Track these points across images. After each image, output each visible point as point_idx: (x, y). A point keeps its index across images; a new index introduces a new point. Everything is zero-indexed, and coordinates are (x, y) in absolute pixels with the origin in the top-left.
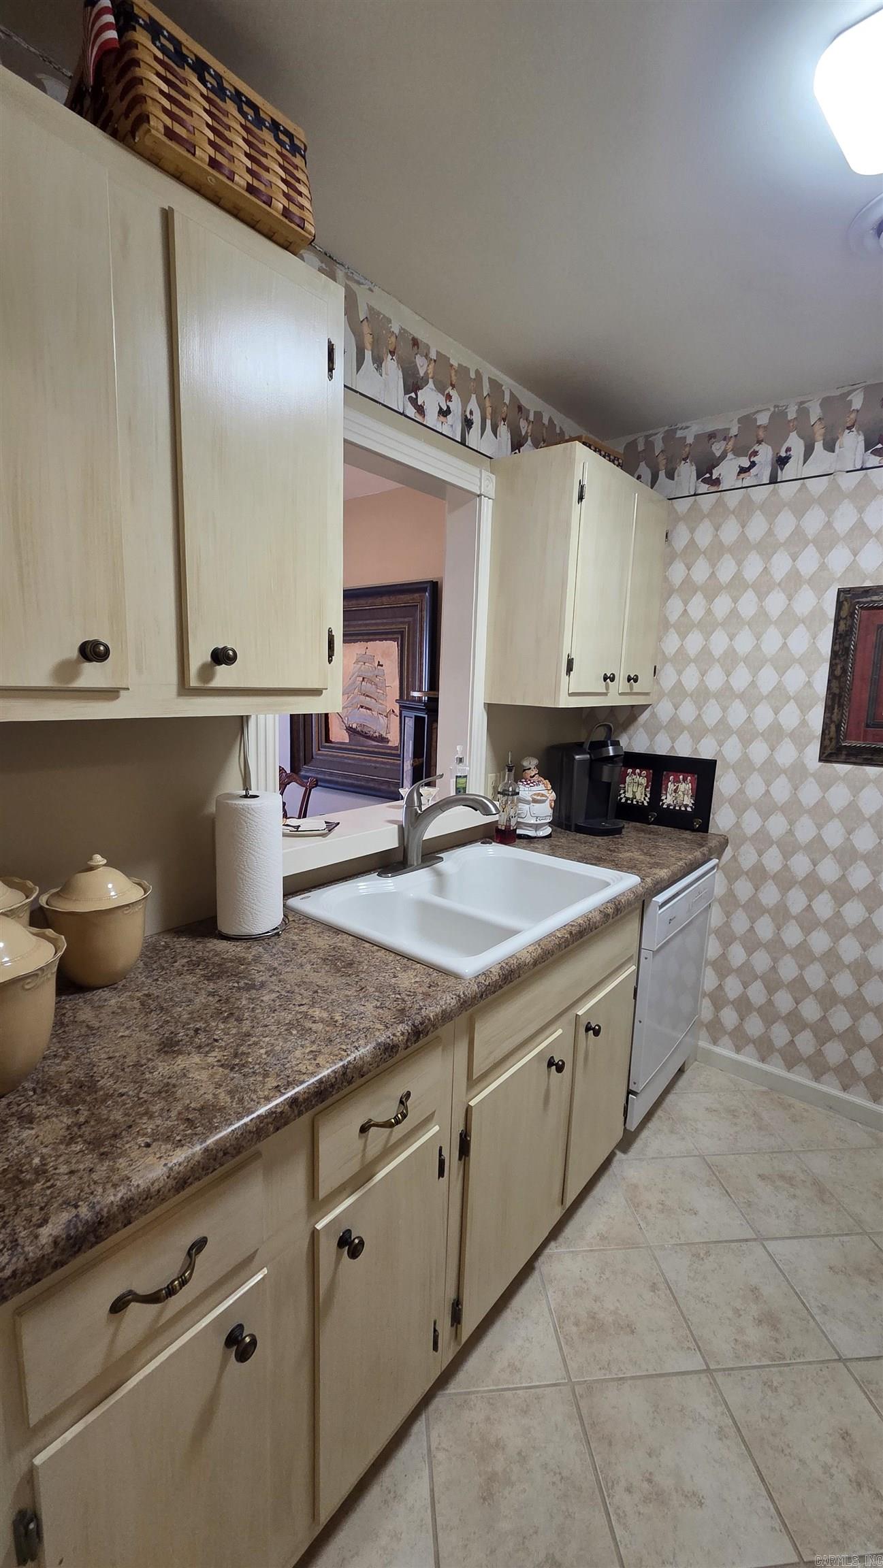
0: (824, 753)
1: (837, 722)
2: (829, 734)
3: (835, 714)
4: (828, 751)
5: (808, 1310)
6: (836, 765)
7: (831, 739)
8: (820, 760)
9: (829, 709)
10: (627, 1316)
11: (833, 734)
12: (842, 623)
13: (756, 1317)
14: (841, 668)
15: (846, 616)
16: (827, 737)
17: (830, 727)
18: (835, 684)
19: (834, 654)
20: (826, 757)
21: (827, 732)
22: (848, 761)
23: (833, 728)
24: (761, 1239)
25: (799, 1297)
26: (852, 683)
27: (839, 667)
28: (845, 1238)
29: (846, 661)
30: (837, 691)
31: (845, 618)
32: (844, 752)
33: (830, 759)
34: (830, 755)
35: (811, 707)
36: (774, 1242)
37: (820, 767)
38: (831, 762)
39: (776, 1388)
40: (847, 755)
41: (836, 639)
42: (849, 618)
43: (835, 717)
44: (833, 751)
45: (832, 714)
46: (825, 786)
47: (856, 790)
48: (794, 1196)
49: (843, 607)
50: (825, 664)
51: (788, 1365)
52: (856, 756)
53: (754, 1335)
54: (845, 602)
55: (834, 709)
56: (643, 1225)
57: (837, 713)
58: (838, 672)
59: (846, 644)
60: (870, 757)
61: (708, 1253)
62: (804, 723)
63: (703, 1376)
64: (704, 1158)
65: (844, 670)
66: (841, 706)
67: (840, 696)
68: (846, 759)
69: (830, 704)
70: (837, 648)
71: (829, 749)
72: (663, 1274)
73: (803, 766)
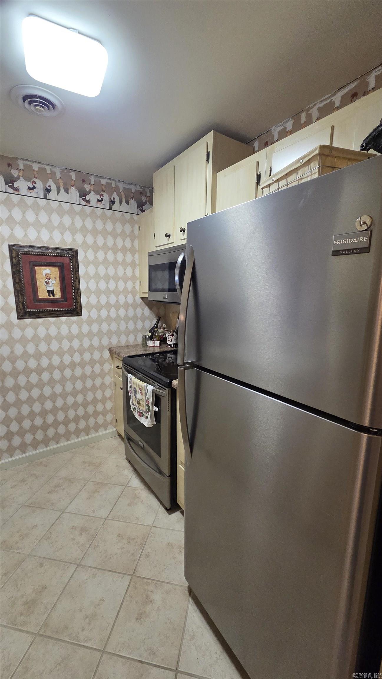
0: (19, 315)
1: (22, 301)
2: (19, 307)
3: (20, 298)
4: (21, 315)
5: (90, 516)
6: (25, 320)
7: (21, 309)
8: (18, 318)
9: (16, 296)
10: (39, 586)
11: (21, 307)
12: (14, 259)
13: (79, 534)
14: (18, 279)
15: (15, 257)
16: (19, 308)
17: (19, 304)
18: (17, 285)
19: (14, 273)
20: (20, 317)
21: (18, 306)
22: (30, 317)
23: (21, 304)
24: (63, 511)
25: (86, 515)
26: (24, 284)
27: (17, 278)
28: (85, 487)
29: (20, 275)
30: (19, 289)
31: (15, 258)
32: (28, 314)
33: (22, 318)
34: (22, 316)
35: (8, 296)
36: (68, 508)
37: (19, 321)
38: (22, 319)
39: (98, 545)
40: (29, 315)
41: (13, 266)
42: (16, 257)
43: (21, 300)
44: (23, 314)
45: (19, 298)
46: (23, 330)
47: (36, 329)
48: (64, 489)
49: (13, 253)
50: (10, 277)
51: (96, 536)
52: (32, 315)
53: (82, 539)
54: (13, 250)
55: (19, 296)
56: (19, 551)
57: (21, 298)
58: (17, 280)
59: (18, 269)
60: (38, 315)
61: (51, 533)
62: (7, 303)
63: (78, 569)
64: (25, 505)
65: (20, 280)
66: (22, 295)
67: (21, 291)
68: (29, 317)
69: (17, 294)
70: (14, 270)
71: (21, 313)
72: (41, 557)
73: (11, 322)
